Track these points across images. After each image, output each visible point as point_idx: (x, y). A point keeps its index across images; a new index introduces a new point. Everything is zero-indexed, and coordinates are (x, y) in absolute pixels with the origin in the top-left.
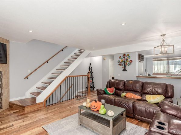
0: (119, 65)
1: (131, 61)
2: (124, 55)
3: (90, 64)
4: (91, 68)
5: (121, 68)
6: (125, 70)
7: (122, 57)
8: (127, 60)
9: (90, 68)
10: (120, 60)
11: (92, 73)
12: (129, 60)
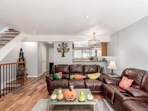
0: (59, 51)
1: (69, 49)
2: (63, 44)
3: (21, 50)
4: (23, 54)
5: (60, 54)
6: (63, 56)
7: (61, 45)
8: (65, 48)
9: (21, 54)
10: (59, 47)
11: (23, 59)
12: (67, 48)
